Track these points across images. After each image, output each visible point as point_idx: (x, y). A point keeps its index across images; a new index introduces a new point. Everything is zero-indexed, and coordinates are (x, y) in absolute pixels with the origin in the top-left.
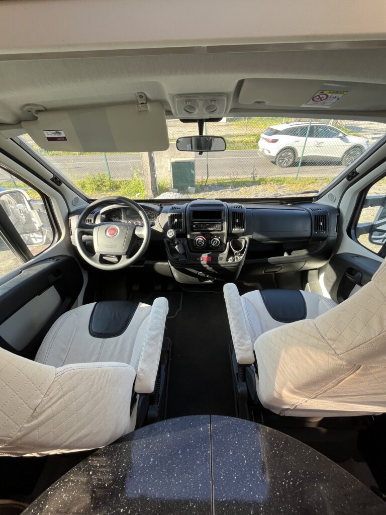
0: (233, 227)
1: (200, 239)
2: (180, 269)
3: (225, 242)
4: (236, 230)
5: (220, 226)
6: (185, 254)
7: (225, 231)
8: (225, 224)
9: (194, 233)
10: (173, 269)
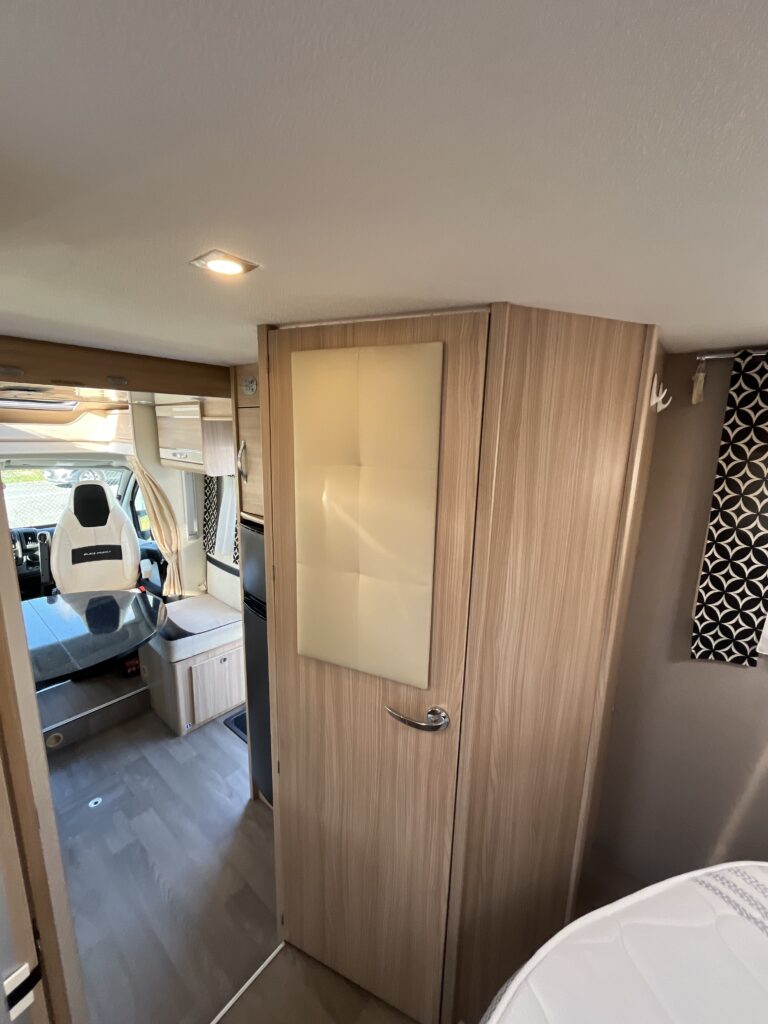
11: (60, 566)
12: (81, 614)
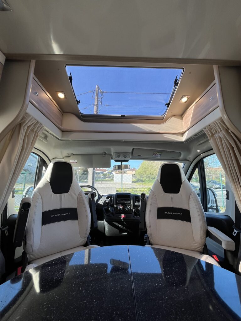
0: (136, 202)
1: (121, 207)
2: (110, 223)
3: (132, 209)
4: (137, 203)
5: (129, 201)
6: (112, 213)
7: (132, 203)
8: (132, 201)
9: (117, 204)
10: (106, 223)
11: (150, 218)
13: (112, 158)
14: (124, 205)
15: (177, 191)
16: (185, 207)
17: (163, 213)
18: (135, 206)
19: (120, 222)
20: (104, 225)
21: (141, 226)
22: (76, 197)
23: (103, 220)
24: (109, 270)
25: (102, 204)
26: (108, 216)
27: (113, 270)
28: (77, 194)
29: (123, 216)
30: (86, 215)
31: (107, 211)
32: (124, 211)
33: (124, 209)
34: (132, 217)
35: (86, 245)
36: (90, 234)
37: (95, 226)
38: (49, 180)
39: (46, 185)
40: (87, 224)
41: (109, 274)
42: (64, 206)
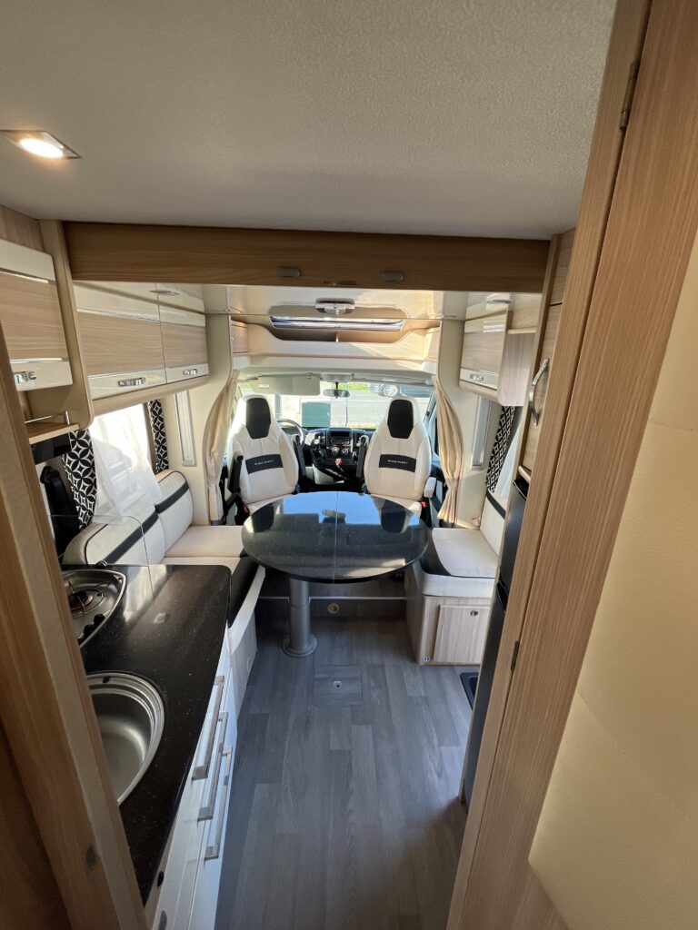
1: (336, 449)
2: (322, 468)
3: (351, 451)
4: (359, 444)
5: (349, 441)
6: (324, 458)
7: (352, 445)
8: (352, 441)
9: (330, 445)
10: (316, 470)
11: (370, 467)
12: (379, 509)
13: (321, 379)
14: (341, 447)
15: (406, 436)
16: (413, 457)
17: (386, 461)
18: (355, 448)
19: (335, 468)
20: (314, 472)
21: (358, 475)
22: (278, 442)
23: (311, 465)
24: (321, 520)
25: (310, 444)
26: (319, 461)
27: (326, 520)
28: (278, 437)
29: (338, 461)
30: (292, 462)
31: (317, 455)
32: (340, 455)
33: (340, 451)
34: (351, 462)
35: (295, 493)
36: (299, 482)
37: (303, 474)
38: (245, 424)
39: (243, 429)
40: (295, 471)
41: (320, 525)
42: (265, 454)
